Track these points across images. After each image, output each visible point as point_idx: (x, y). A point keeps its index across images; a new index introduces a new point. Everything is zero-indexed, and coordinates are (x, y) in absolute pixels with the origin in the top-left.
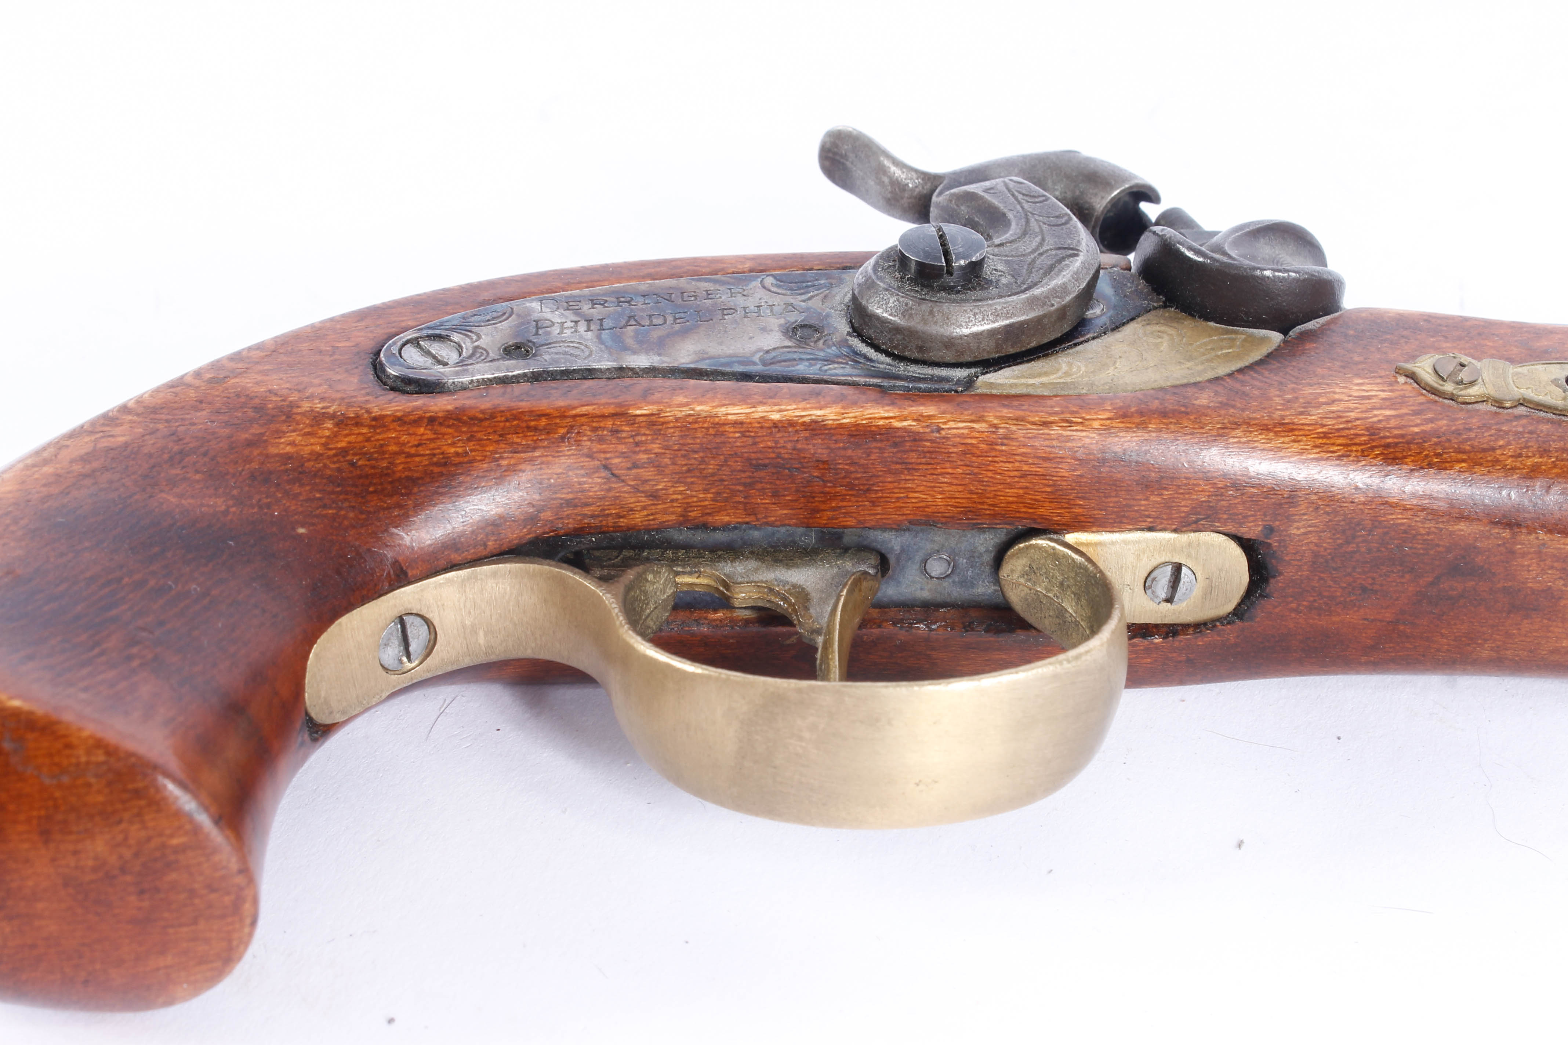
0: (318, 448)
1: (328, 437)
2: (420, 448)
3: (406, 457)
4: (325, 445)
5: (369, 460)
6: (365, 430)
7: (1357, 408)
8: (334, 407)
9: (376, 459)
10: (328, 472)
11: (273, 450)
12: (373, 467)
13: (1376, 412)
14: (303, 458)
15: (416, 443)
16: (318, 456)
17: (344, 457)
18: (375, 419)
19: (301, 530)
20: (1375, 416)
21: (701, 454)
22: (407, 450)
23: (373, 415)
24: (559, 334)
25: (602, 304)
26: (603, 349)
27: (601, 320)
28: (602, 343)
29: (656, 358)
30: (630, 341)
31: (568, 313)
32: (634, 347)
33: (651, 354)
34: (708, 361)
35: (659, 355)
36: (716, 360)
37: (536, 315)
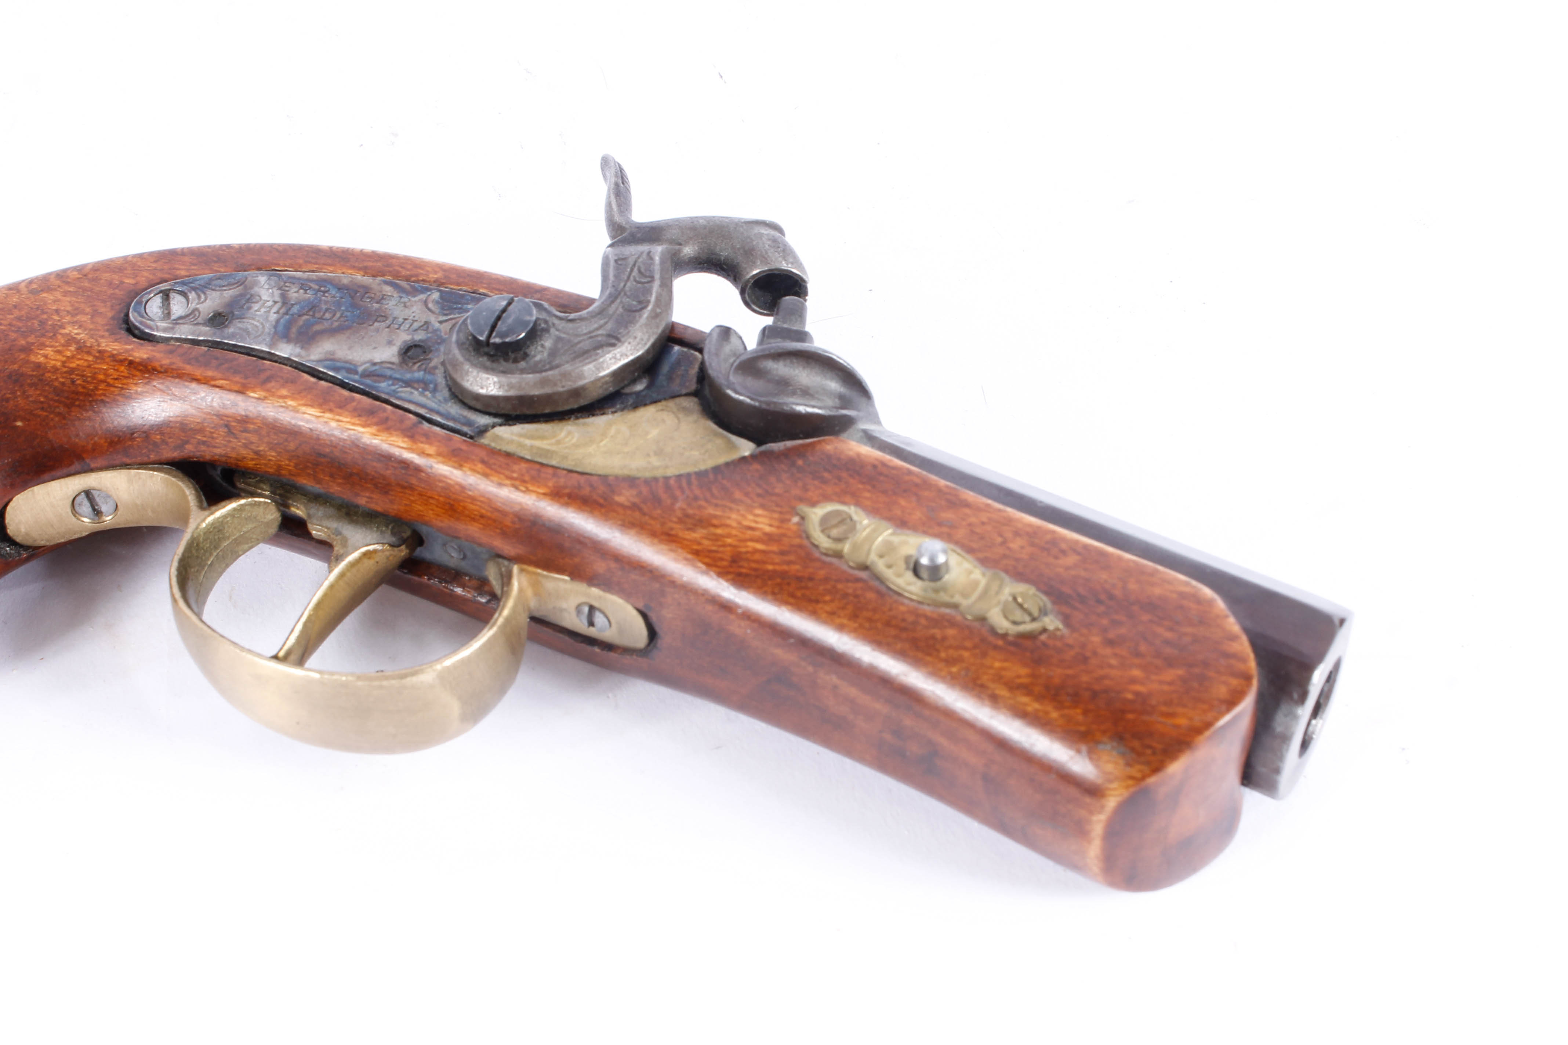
0: (59, 364)
1: (68, 357)
2: (116, 382)
3: (106, 386)
4: (64, 362)
5: (83, 381)
6: (90, 358)
7: (736, 536)
8: (83, 335)
9: (88, 382)
10: (56, 384)
11: (33, 358)
12: (84, 387)
13: (750, 544)
14: (46, 368)
15: (116, 377)
16: (55, 370)
17: (71, 375)
18: (100, 352)
19: (19, 424)
20: (747, 547)
21: (286, 436)
22: (109, 380)
23: (100, 348)
24: (256, 311)
25: (306, 290)
26: (272, 333)
27: (293, 305)
28: (275, 327)
29: (298, 350)
30: (294, 330)
31: (277, 293)
32: (293, 336)
33: (298, 345)
34: (328, 362)
35: (302, 348)
36: (335, 362)
37: (256, 289)
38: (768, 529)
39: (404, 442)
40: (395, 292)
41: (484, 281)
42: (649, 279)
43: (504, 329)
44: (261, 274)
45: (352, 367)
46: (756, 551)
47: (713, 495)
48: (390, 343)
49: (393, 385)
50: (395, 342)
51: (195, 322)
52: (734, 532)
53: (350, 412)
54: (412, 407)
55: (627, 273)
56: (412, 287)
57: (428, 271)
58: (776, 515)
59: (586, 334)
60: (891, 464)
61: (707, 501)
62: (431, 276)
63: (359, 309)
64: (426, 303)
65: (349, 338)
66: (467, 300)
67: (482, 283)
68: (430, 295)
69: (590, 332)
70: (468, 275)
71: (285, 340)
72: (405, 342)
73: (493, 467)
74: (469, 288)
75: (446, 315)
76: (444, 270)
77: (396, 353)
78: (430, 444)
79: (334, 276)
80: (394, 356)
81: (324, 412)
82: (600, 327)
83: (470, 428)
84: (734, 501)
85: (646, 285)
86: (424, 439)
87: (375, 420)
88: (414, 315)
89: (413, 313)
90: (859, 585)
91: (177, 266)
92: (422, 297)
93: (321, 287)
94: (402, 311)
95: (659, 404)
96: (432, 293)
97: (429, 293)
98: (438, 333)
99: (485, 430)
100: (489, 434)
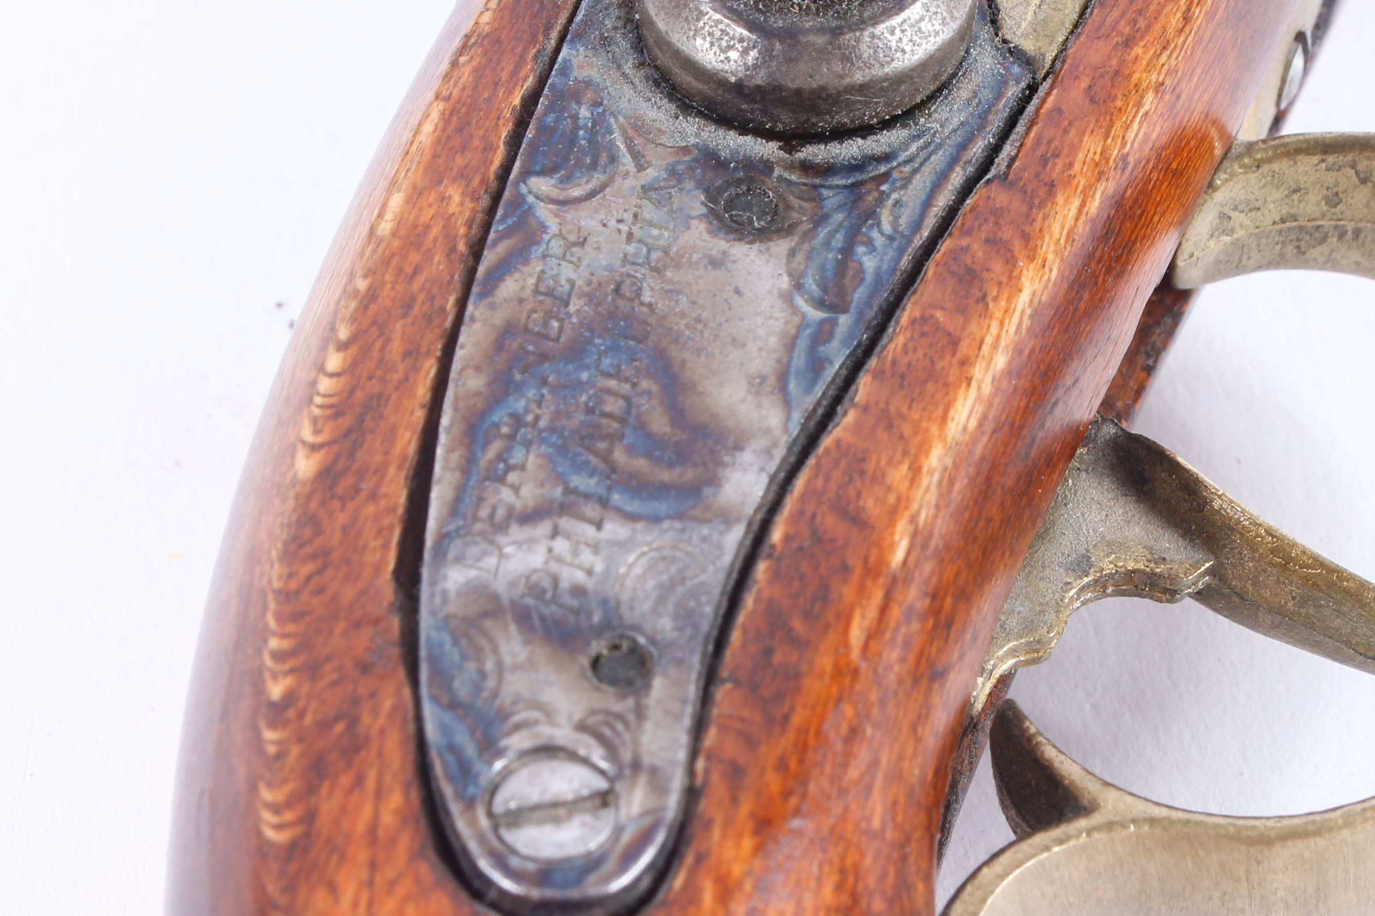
24: (589, 572)
25: (509, 468)
26: (678, 525)
27: (568, 491)
28: (656, 519)
29: (747, 457)
30: (666, 476)
31: (516, 532)
32: (690, 474)
33: (726, 459)
34: (792, 386)
35: (739, 447)
36: (793, 369)
37: (500, 586)
39: (1067, 202)
40: (525, 269)
44: (433, 583)
45: (807, 332)
48: (718, 262)
51: (631, 717)
53: (967, 322)
54: (944, 199)
65: (698, 350)
66: (557, 120)
68: (537, 197)
71: (707, 491)
72: (714, 231)
73: (1142, 23)
74: (504, 123)
75: (613, 159)
77: (756, 246)
78: (1074, 148)
79: (456, 409)
80: (768, 249)
81: (969, 381)
83: (1011, 82)
87: (998, 266)
88: (613, 223)
89: (604, 224)
91: (361, 827)
92: (543, 212)
93: (500, 436)
94: (598, 248)
96: (530, 192)
97: (531, 199)
98: (680, 167)
99: (1016, 54)
100: (1028, 46)
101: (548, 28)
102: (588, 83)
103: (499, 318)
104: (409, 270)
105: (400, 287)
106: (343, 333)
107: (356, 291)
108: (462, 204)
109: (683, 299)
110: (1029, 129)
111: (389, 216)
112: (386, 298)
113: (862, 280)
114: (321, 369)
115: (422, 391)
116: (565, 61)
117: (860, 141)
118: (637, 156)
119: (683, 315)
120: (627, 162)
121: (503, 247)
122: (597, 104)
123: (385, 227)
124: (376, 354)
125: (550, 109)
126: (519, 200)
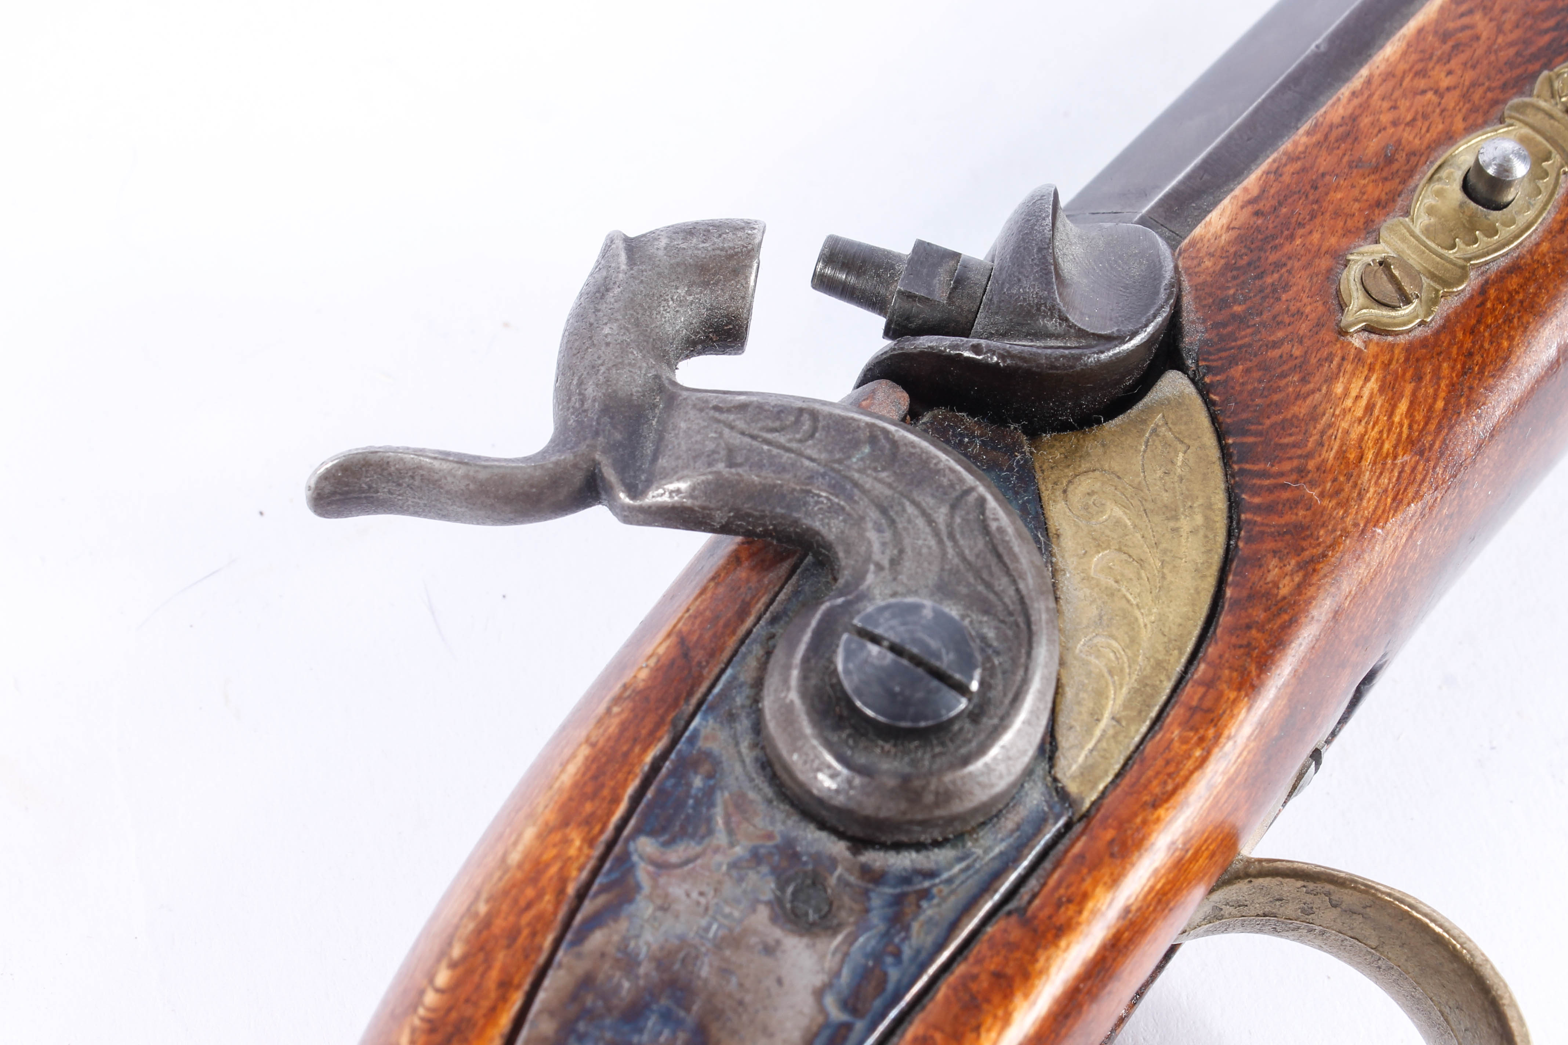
38: (1373, 385)
41: (625, 748)
42: (806, 417)
43: (952, 656)
45: (826, 1033)
46: (1410, 413)
47: (1295, 445)
48: (770, 950)
49: (897, 955)
50: (771, 942)
52: (1374, 434)
55: (775, 451)
56: (603, 889)
57: (556, 858)
58: (1349, 367)
59: (940, 542)
60: (1255, 192)
61: (1309, 456)
62: (572, 852)
63: (647, 1006)
64: (662, 866)
65: (734, 1033)
66: (675, 786)
67: (626, 755)
68: (641, 857)
69: (937, 533)
70: (595, 777)
72: (774, 919)
74: (633, 780)
75: (710, 832)
76: (565, 823)
77: (805, 940)
80: (814, 945)
82: (924, 513)
83: (1051, 821)
84: (1314, 416)
85: (820, 425)
86: (1072, 909)
88: (695, 895)
89: (688, 895)
90: (1492, 293)
92: (643, 873)
94: (677, 917)
95: (1045, 495)
96: (636, 850)
97: (635, 858)
98: (762, 851)
99: (1063, 794)
100: (1073, 788)
101: (690, 694)
102: (707, 755)
103: (581, 967)
104: (523, 903)
105: (512, 919)
106: (457, 952)
107: (477, 914)
108: (580, 849)
109: (734, 980)
110: (1054, 869)
111: (520, 848)
112: (500, 924)
113: (883, 990)
114: (431, 980)
115: (505, 1020)
116: (696, 731)
117: (914, 855)
118: (730, 832)
119: (730, 996)
120: (721, 837)
121: (601, 900)
122: (710, 776)
123: (515, 857)
124: (476, 978)
125: (672, 773)
126: (625, 857)
